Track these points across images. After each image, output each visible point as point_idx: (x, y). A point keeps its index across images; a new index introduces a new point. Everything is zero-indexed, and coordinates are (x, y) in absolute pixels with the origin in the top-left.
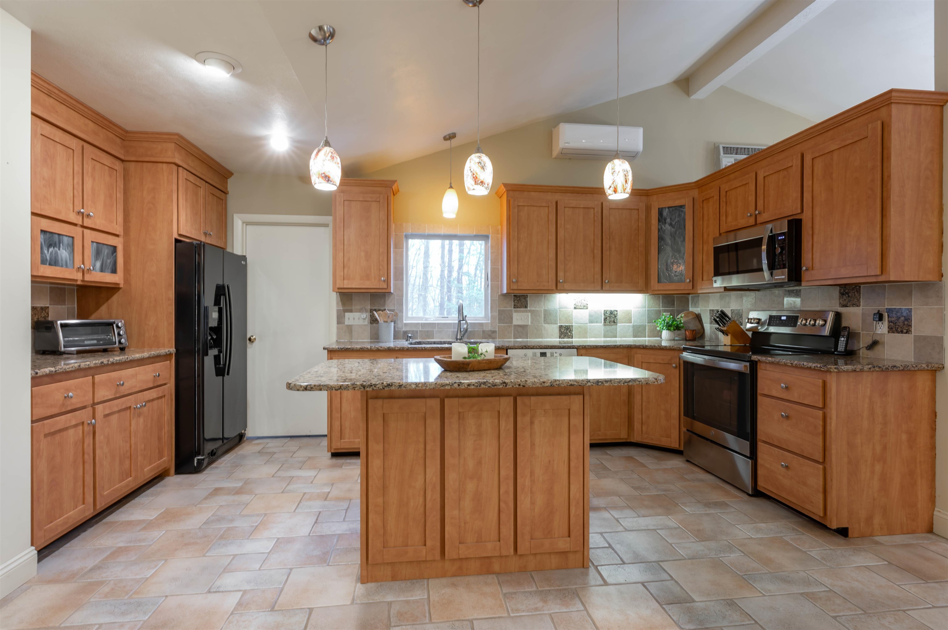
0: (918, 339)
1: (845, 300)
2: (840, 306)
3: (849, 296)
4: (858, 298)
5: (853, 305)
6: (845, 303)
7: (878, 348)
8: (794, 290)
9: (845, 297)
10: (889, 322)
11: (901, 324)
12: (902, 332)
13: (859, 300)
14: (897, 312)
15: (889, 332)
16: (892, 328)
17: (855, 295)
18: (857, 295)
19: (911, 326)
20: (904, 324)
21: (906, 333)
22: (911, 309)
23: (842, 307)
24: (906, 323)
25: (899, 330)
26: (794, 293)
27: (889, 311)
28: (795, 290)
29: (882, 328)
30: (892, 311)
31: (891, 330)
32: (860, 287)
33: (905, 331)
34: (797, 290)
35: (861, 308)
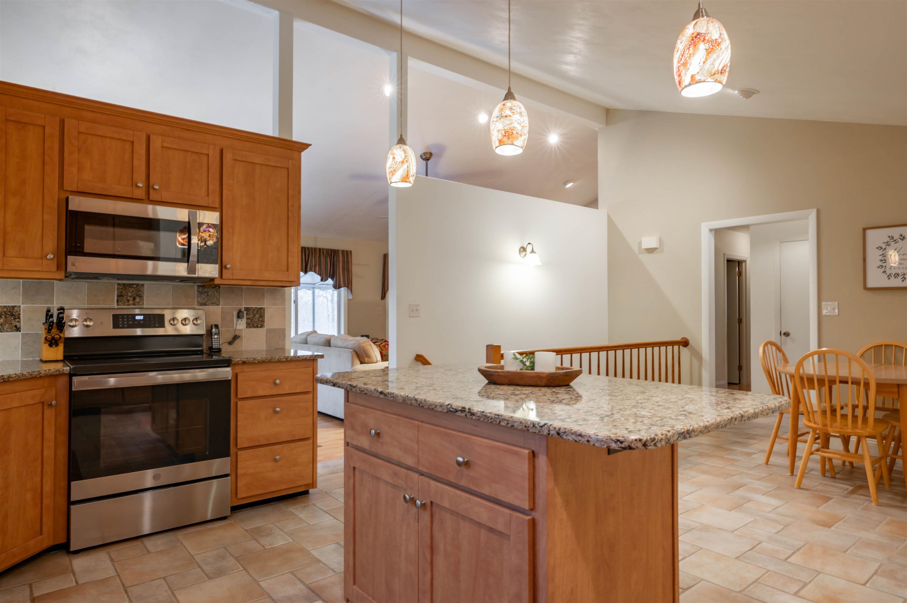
0: (269, 331)
1: (204, 299)
2: (198, 305)
3: (208, 295)
4: (218, 297)
5: (213, 304)
6: (204, 301)
7: (237, 342)
8: (133, 284)
9: (203, 296)
10: (247, 319)
11: (256, 320)
12: (257, 327)
13: (218, 300)
14: (254, 310)
15: (247, 327)
16: (249, 324)
17: (214, 295)
18: (216, 294)
19: (264, 321)
20: (259, 321)
21: (261, 327)
22: (264, 308)
23: (200, 305)
24: (260, 319)
25: (255, 325)
26: (133, 288)
27: (247, 309)
28: (135, 284)
29: (241, 325)
30: (250, 310)
31: (248, 325)
32: (219, 287)
33: (260, 326)
34: (138, 285)
35: (220, 306)
